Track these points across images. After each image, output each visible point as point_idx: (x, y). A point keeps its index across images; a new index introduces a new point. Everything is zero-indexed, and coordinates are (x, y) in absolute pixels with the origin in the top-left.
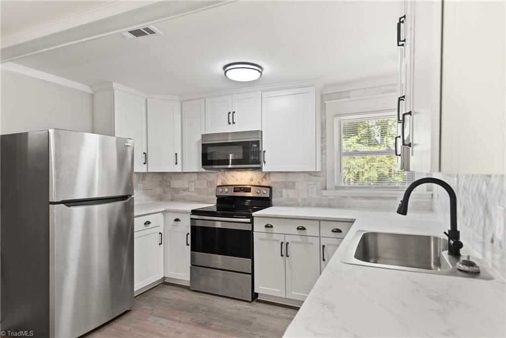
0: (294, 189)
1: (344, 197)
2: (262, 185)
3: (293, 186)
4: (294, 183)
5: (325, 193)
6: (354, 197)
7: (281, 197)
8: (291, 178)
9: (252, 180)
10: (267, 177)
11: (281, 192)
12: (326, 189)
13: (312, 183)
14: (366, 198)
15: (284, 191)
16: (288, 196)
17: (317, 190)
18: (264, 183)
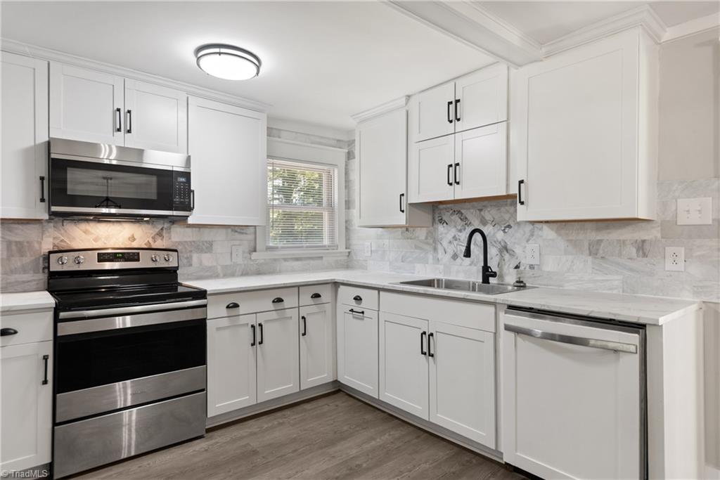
0: (211, 252)
1: (275, 260)
2: (154, 247)
3: (208, 247)
4: (211, 244)
5: (254, 255)
6: (286, 260)
7: (191, 265)
8: (207, 235)
9: (133, 239)
10: (164, 233)
11: (189, 259)
12: (255, 251)
13: (237, 243)
14: (297, 259)
15: (195, 257)
16: (201, 263)
17: (244, 252)
18: (159, 244)
